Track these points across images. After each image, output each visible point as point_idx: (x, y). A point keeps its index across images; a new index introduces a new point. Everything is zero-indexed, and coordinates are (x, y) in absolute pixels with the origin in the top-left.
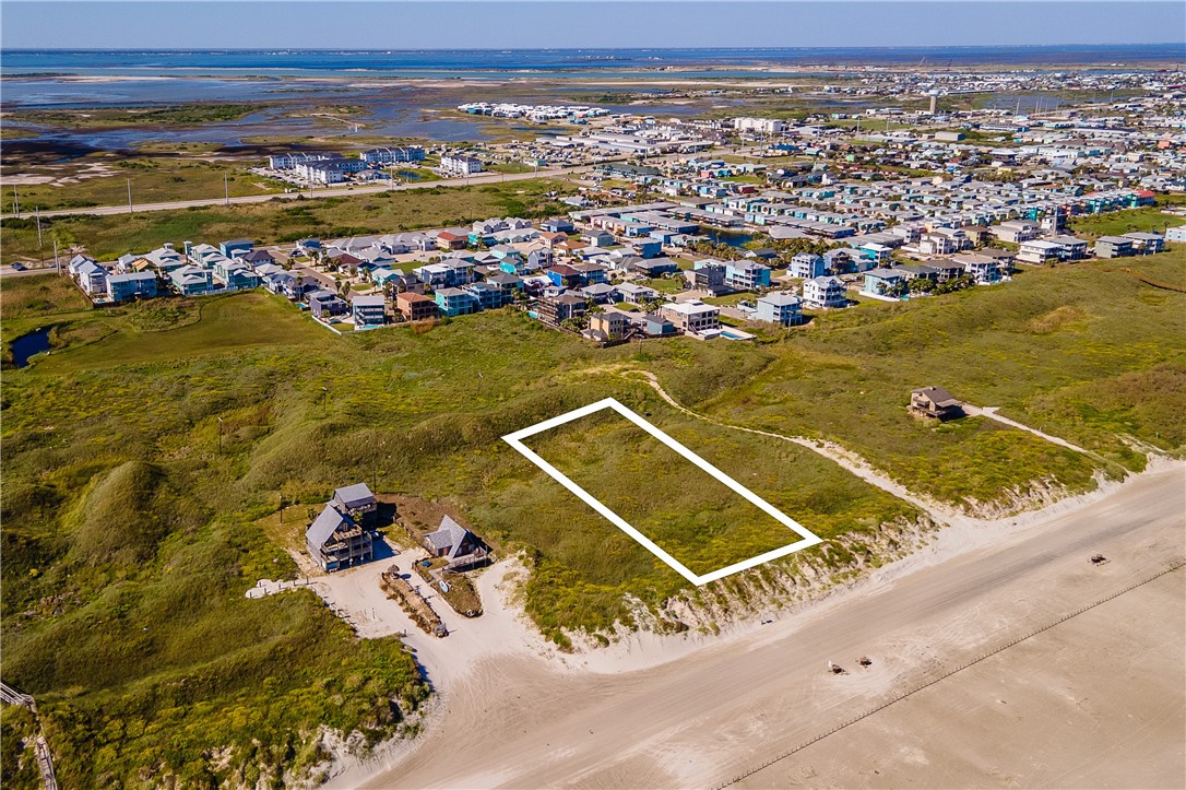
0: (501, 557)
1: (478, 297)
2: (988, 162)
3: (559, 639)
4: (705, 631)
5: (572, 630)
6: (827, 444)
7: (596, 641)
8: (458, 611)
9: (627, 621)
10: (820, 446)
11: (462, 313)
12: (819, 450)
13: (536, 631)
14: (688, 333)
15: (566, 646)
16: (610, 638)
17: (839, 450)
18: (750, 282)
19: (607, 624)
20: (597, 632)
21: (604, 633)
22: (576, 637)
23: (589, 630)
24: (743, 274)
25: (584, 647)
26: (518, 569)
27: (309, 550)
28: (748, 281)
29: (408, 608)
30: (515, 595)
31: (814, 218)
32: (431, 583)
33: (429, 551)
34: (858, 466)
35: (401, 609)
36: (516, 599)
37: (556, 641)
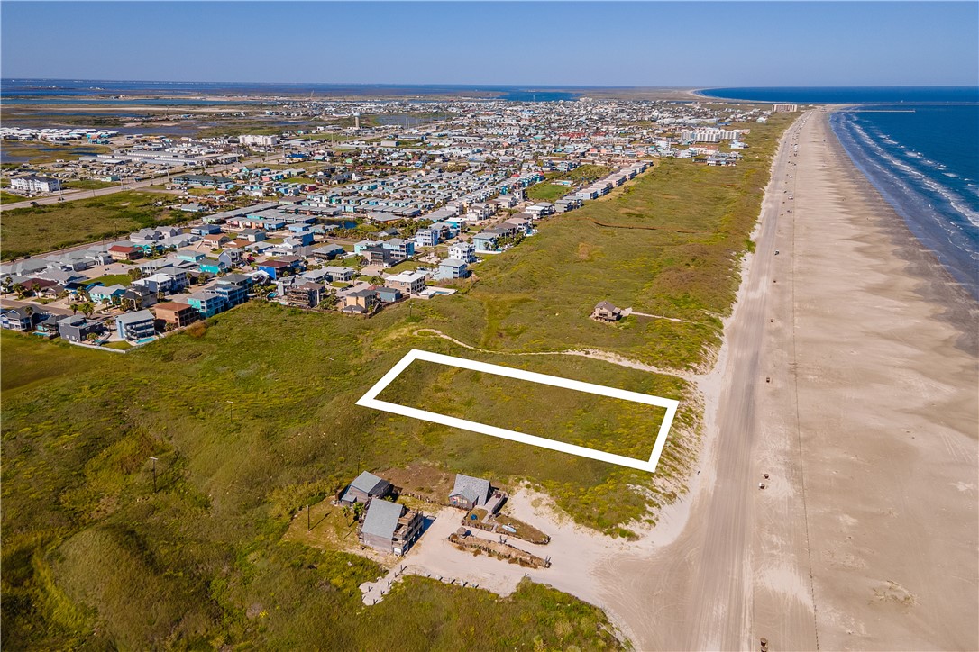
0: (511, 492)
1: (226, 297)
2: (434, 159)
3: (623, 533)
4: (682, 492)
5: (627, 523)
6: (591, 351)
7: (647, 524)
8: (537, 543)
9: (652, 504)
10: (588, 353)
11: (217, 312)
12: (588, 356)
13: (599, 535)
14: (412, 296)
15: (631, 536)
16: (653, 518)
17: (601, 353)
18: (405, 254)
19: (644, 511)
20: (644, 518)
21: (647, 517)
22: (633, 527)
23: (638, 519)
24: (398, 248)
25: (643, 531)
26: (536, 495)
27: (367, 543)
28: (403, 253)
29: (501, 557)
30: (557, 515)
31: (384, 205)
32: (494, 531)
33: (458, 507)
34: (620, 360)
35: (494, 559)
36: (560, 518)
37: (623, 535)
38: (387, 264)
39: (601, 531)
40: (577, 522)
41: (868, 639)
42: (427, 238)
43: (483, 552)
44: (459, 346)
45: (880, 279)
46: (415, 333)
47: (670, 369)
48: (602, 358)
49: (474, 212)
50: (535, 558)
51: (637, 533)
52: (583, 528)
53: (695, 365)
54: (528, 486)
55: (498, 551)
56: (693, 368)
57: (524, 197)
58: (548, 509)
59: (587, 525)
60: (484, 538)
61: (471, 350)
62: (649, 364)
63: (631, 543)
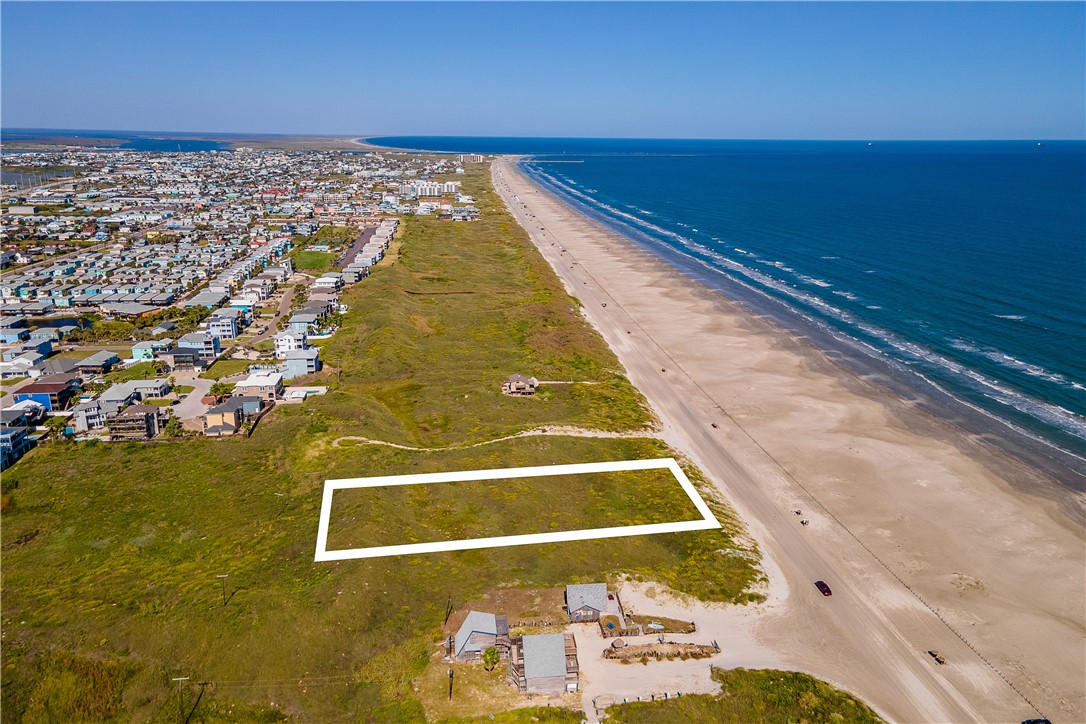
1: (9, 444)
2: (117, 229)
3: (752, 598)
5: (748, 587)
7: (764, 583)
8: (688, 632)
9: (751, 562)
10: (544, 431)
12: (546, 434)
13: (731, 606)
15: (759, 598)
16: (763, 576)
17: (558, 428)
19: (753, 571)
20: (758, 578)
21: (759, 576)
22: (755, 589)
23: (755, 581)
25: (765, 591)
26: (645, 586)
27: (531, 690)
28: (209, 352)
29: (670, 657)
30: (679, 599)
31: (111, 292)
32: (641, 633)
33: (582, 621)
34: (580, 432)
35: (665, 661)
36: (685, 601)
37: (751, 600)
38: (200, 368)
39: (730, 602)
40: (703, 600)
41: (987, 624)
42: (226, 328)
43: (650, 658)
44: (402, 450)
45: (705, 320)
46: (335, 444)
47: (631, 431)
48: (562, 433)
49: (252, 292)
50: (703, 647)
51: (761, 593)
52: (712, 604)
53: (650, 424)
54: (628, 579)
55: (665, 652)
56: (650, 427)
57: (293, 269)
58: (666, 597)
59: (715, 600)
60: (641, 644)
61: (416, 452)
62: (608, 430)
63: (761, 605)
